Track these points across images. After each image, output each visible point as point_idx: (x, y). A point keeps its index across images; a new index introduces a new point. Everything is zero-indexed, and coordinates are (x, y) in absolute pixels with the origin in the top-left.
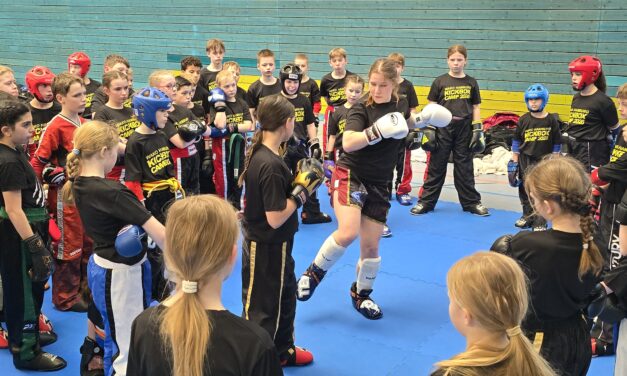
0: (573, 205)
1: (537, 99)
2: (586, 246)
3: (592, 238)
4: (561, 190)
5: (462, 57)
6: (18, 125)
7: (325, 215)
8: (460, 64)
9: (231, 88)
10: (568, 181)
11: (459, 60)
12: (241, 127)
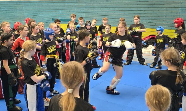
0: (175, 63)
1: (160, 30)
2: (178, 75)
3: (180, 73)
4: (171, 58)
5: (138, 19)
6: (9, 40)
7: (99, 65)
8: (137, 21)
9: (73, 29)
10: (173, 56)
11: (137, 20)
12: (75, 40)
